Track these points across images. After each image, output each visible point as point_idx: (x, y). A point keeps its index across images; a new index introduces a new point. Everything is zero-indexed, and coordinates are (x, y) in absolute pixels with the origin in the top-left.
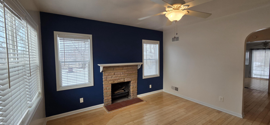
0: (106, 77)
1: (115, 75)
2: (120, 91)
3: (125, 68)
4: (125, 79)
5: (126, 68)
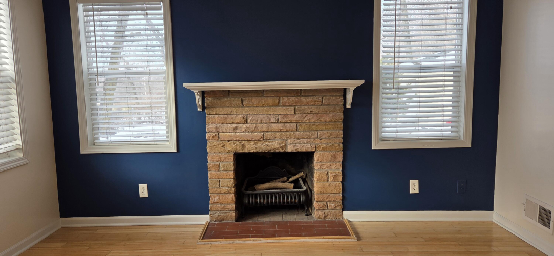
0: (217, 128)
1: (246, 122)
2: (280, 185)
3: (286, 99)
4: (289, 142)
5: (293, 99)
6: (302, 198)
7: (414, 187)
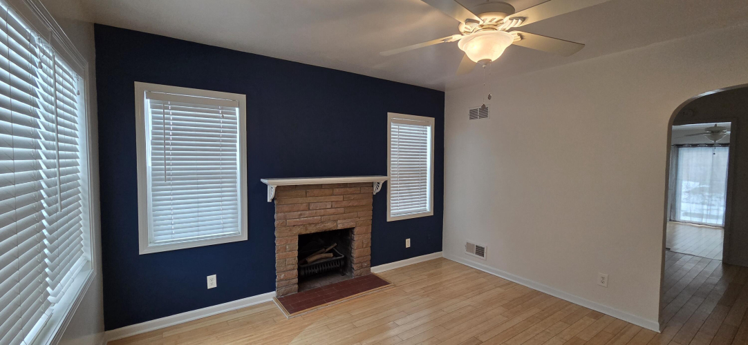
0: (285, 216)
1: (309, 209)
2: (324, 255)
3: (338, 190)
4: (339, 221)
5: (342, 190)
6: (342, 263)
7: (408, 243)
